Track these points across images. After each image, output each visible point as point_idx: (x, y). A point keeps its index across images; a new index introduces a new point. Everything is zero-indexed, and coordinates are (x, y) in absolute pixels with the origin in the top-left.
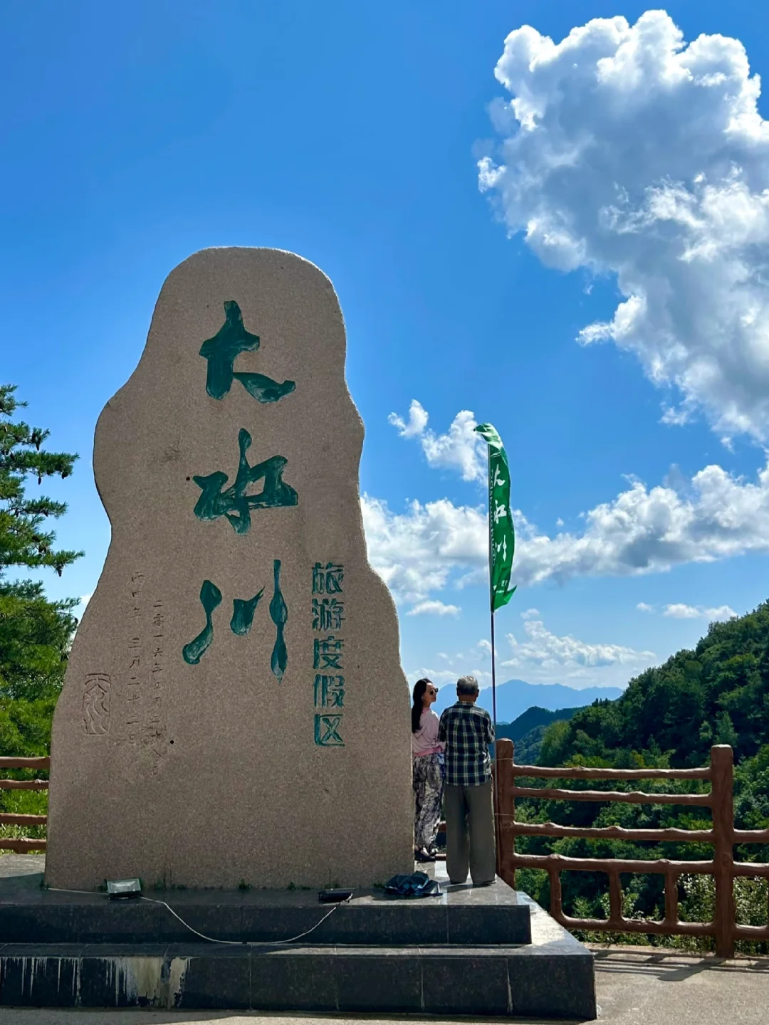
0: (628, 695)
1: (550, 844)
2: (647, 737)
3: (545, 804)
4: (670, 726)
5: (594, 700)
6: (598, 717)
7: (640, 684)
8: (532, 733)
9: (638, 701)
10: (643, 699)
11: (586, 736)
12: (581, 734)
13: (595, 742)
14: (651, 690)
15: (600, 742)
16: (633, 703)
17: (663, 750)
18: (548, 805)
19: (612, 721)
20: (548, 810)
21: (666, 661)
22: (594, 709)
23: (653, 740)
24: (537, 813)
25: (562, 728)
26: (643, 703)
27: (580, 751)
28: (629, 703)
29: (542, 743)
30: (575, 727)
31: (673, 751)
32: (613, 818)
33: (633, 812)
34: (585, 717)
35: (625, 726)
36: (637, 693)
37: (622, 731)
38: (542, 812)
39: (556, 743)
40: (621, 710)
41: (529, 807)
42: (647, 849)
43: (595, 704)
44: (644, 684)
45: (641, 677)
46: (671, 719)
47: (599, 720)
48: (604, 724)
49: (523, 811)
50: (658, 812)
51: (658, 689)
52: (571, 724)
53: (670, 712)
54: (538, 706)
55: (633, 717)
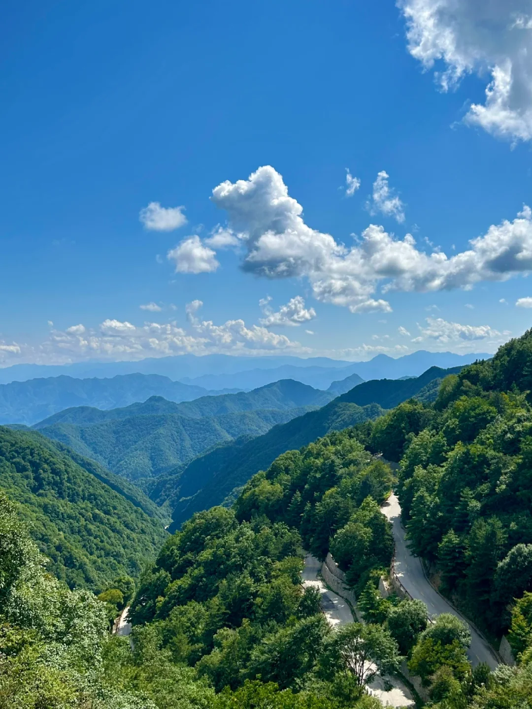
0: (498, 357)
1: (446, 453)
2: (510, 383)
3: (442, 428)
4: (526, 375)
5: (475, 361)
6: (477, 371)
7: (506, 349)
8: (432, 383)
9: (504, 360)
10: (508, 359)
11: (469, 383)
12: (467, 382)
13: (476, 388)
14: (514, 352)
15: (480, 388)
16: (501, 362)
17: (522, 390)
18: (444, 428)
19: (487, 373)
20: (445, 432)
21: (523, 334)
22: (475, 366)
23: (515, 385)
24: (437, 434)
25: (453, 379)
26: (508, 362)
27: (466, 393)
28: (498, 362)
29: (439, 388)
30: (462, 378)
31: (528, 392)
32: (488, 436)
33: (502, 432)
34: (469, 372)
35: (495, 376)
36: (503, 355)
37: (493, 380)
38: (440, 433)
39: (449, 389)
40: (493, 367)
41: (432, 430)
42: (512, 456)
43: (476, 363)
44: (508, 349)
45: (506, 345)
46: (527, 371)
47: (477, 375)
48: (481, 375)
49: (428, 432)
50: (519, 432)
51: (518, 352)
52: (459, 376)
53: (527, 366)
54: (436, 366)
55: (500, 371)
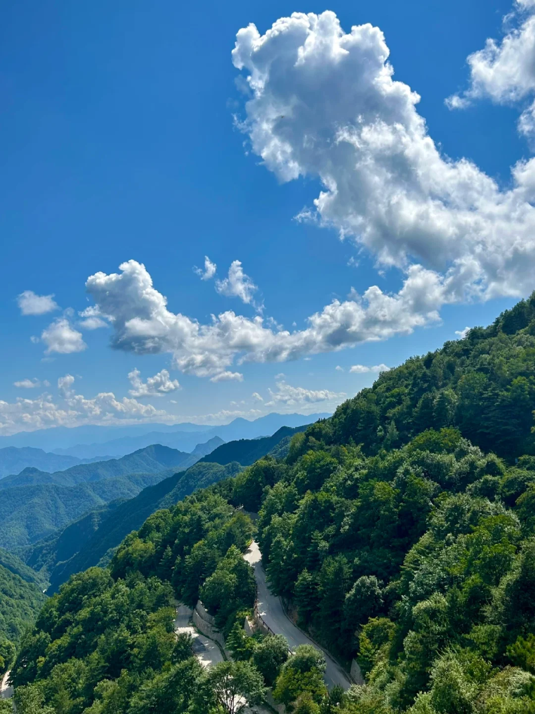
0: (336, 415)
1: (297, 501)
2: (348, 437)
3: (293, 480)
4: (360, 430)
5: (318, 420)
6: (320, 428)
7: (342, 409)
8: (283, 440)
9: (342, 418)
10: (345, 416)
11: (314, 439)
12: (312, 439)
13: (320, 443)
14: (349, 411)
15: (323, 443)
16: (339, 419)
17: (357, 444)
18: (295, 480)
19: (328, 430)
20: (295, 483)
21: (356, 395)
22: (318, 424)
23: (352, 439)
24: (289, 485)
25: (301, 436)
26: (345, 419)
27: (312, 448)
28: (336, 420)
29: (289, 445)
30: (307, 435)
31: (363, 444)
32: (332, 484)
33: (343, 480)
34: (313, 429)
35: (335, 432)
36: (341, 414)
37: (334, 435)
38: (292, 483)
39: (298, 445)
40: (332, 424)
41: (285, 482)
42: (352, 500)
43: (318, 422)
44: (344, 409)
45: (343, 405)
46: (361, 427)
47: (320, 432)
48: (324, 432)
49: (281, 484)
50: (357, 479)
51: (353, 410)
52: (305, 434)
53: (361, 422)
54: (286, 426)
55: (339, 427)
